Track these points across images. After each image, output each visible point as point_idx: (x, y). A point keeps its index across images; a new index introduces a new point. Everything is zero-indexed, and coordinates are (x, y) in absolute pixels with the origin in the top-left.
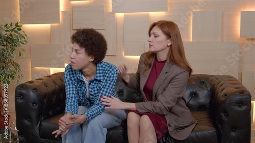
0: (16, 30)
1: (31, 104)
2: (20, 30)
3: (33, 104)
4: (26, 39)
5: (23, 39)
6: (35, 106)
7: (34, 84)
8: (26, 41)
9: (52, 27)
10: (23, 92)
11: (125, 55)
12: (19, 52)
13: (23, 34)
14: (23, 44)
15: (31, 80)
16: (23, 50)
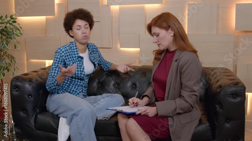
0: (11, 22)
2: (15, 22)
3: (28, 96)
5: (18, 32)
6: (30, 98)
7: (29, 76)
8: (21, 34)
9: (47, 19)
10: (19, 84)
11: (120, 47)
12: (15, 45)
13: (18, 26)
14: (18, 36)
15: (26, 72)
16: (18, 42)
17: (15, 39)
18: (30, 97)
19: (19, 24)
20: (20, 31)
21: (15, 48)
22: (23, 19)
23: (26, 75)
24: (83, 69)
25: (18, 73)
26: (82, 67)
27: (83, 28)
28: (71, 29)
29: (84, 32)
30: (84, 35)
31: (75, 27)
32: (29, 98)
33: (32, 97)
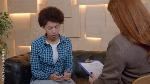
0: (4, 18)
1: (16, 74)
2: (8, 17)
3: (17, 74)
4: (12, 25)
5: (10, 25)
7: (18, 58)
8: (12, 26)
9: (31, 15)
10: (10, 64)
11: (86, 37)
12: (7, 35)
13: (10, 21)
14: (10, 28)
15: (15, 55)
16: (10, 33)
17: (7, 30)
18: (18, 74)
19: (10, 19)
20: (11, 24)
21: (7, 37)
22: (14, 16)
23: (15, 57)
24: (52, 54)
25: (9, 56)
26: (51, 53)
33: (19, 75)
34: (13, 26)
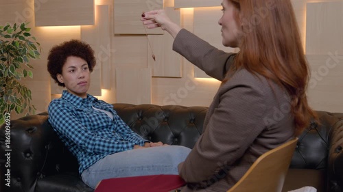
0: (22, 35)
1: (23, 153)
3: (25, 153)
4: (38, 50)
5: (33, 51)
6: (28, 157)
8: (37, 53)
9: (82, 30)
11: (195, 77)
12: (24, 70)
13: (33, 41)
14: (33, 57)
16: (31, 67)
17: (27, 60)
18: (28, 155)
19: (34, 38)
20: (35, 48)
21: (25, 75)
23: (27, 118)
27: (79, 70)
28: (60, 72)
29: (81, 75)
30: (81, 80)
31: (66, 68)
32: (26, 156)
33: (31, 155)
34: (39, 52)
